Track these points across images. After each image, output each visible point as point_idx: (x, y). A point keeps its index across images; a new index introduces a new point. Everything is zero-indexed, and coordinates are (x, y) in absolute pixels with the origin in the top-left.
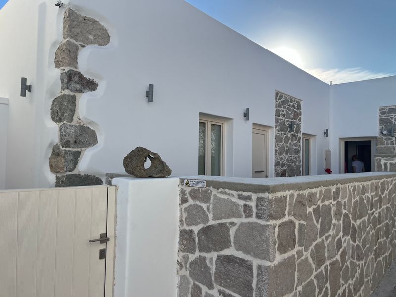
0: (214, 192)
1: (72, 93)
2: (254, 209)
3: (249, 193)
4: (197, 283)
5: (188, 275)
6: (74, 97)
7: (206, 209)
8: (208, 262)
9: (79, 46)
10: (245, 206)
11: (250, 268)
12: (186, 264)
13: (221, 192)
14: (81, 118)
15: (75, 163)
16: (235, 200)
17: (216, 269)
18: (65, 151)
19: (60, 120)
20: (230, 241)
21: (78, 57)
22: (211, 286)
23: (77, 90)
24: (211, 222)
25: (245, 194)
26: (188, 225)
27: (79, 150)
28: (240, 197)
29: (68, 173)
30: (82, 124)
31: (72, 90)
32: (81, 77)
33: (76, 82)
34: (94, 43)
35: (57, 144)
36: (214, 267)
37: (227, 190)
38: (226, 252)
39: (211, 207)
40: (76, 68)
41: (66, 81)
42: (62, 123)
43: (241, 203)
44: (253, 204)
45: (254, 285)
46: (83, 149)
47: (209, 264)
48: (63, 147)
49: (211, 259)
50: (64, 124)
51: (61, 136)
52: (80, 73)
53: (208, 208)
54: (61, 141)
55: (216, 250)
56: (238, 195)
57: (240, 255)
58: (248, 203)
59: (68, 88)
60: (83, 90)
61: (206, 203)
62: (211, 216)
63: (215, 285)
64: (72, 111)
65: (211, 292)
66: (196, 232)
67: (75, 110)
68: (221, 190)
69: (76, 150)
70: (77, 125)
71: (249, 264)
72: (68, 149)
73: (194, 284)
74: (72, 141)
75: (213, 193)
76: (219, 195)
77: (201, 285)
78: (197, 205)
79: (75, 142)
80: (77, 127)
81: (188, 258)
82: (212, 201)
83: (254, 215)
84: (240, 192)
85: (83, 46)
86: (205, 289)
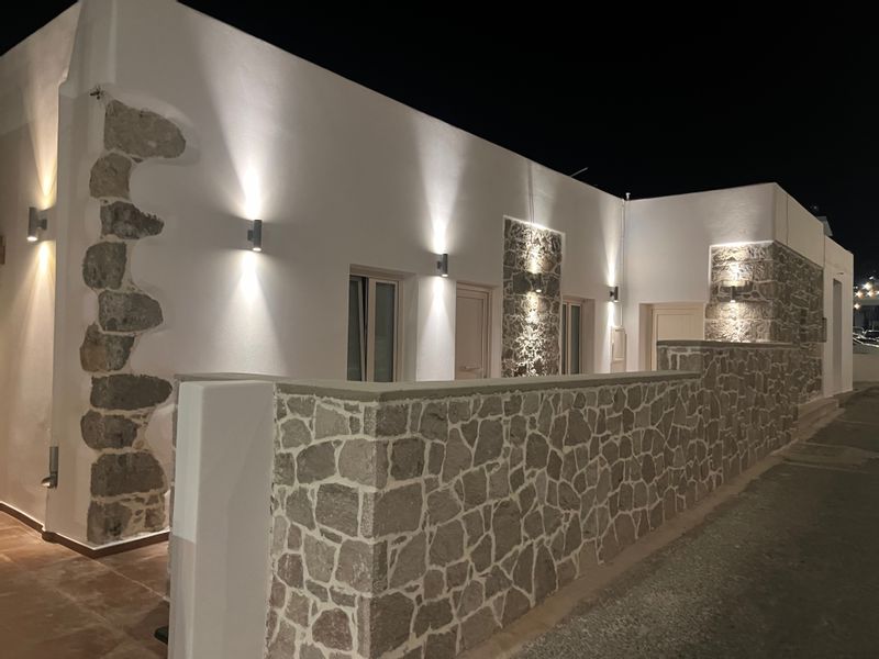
0: (318, 401)
1: (120, 241)
2: (362, 423)
3: (356, 403)
4: (296, 524)
5: (284, 515)
6: (123, 247)
7: (307, 425)
8: (309, 494)
9: (133, 161)
10: (351, 418)
11: (355, 497)
12: (282, 499)
13: (325, 402)
14: (135, 281)
15: (126, 356)
16: (341, 411)
17: (318, 503)
18: (109, 336)
19: (99, 285)
20: (333, 465)
21: (131, 180)
22: (311, 526)
23: (127, 235)
24: (314, 442)
25: (352, 403)
26: (286, 447)
27: (131, 334)
28: (348, 408)
29: (113, 373)
30: (136, 291)
31: (119, 236)
32: (135, 212)
33: (126, 222)
34: (158, 155)
35: (94, 324)
36: (315, 501)
37: (332, 399)
38: (331, 480)
39: (314, 421)
40: (127, 198)
41: (109, 220)
42: (103, 290)
43: (348, 415)
44: (360, 416)
45: (359, 519)
46: (138, 333)
47: (310, 498)
48: (104, 329)
49: (313, 490)
50: (107, 291)
51: (101, 310)
52: (133, 206)
53: (311, 422)
54: (100, 318)
55: (318, 479)
56: (345, 405)
57: (345, 482)
58: (356, 415)
59: (112, 232)
60: (138, 234)
61: (308, 416)
62: (313, 433)
63: (316, 523)
64: (119, 269)
65: (310, 533)
66: (295, 456)
67: (124, 269)
68: (325, 398)
69: (126, 334)
70: (128, 292)
71: (353, 491)
72: (113, 333)
73: (292, 526)
74: (119, 320)
75: (317, 403)
76: (324, 406)
77: (300, 526)
78: (297, 420)
79: (125, 321)
80: (127, 296)
81: (285, 492)
82: (315, 414)
83: (362, 430)
84: (347, 401)
85: (138, 161)
86: (304, 530)
